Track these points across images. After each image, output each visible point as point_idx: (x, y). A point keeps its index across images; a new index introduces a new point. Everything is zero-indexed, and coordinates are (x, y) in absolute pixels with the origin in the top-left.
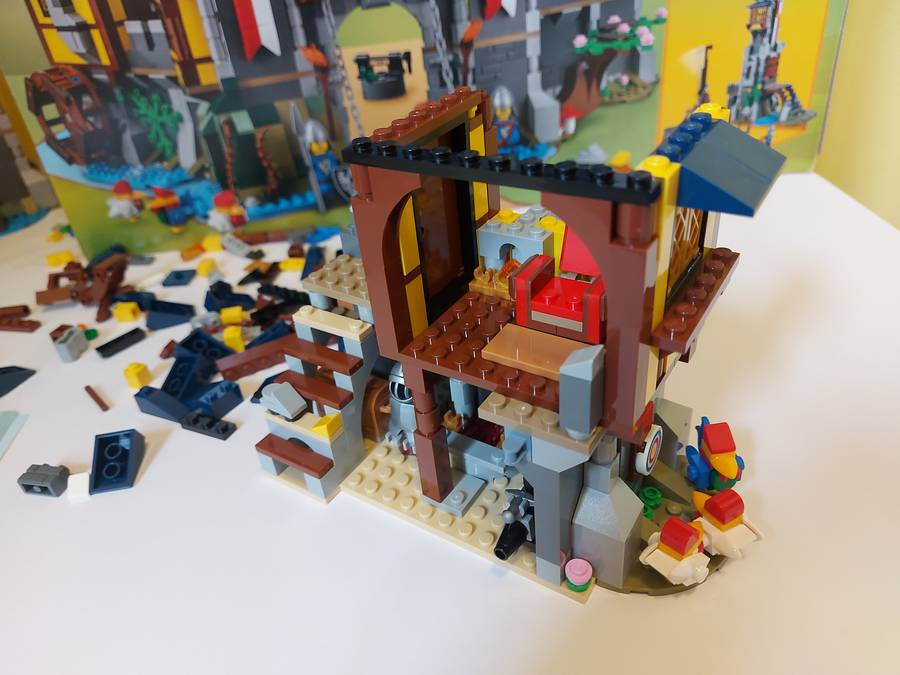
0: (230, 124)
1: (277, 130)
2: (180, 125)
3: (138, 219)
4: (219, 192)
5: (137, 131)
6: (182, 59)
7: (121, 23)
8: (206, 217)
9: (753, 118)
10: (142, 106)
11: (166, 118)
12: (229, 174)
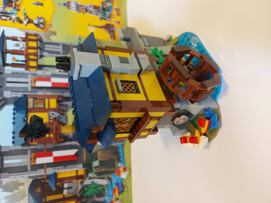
0: (96, 167)
1: (99, 154)
2: (95, 183)
3: (121, 200)
4: (116, 174)
5: (95, 196)
6: (76, 179)
7: (64, 196)
8: (123, 179)
9: (109, 13)
10: (88, 193)
11: (92, 187)
12: (111, 170)
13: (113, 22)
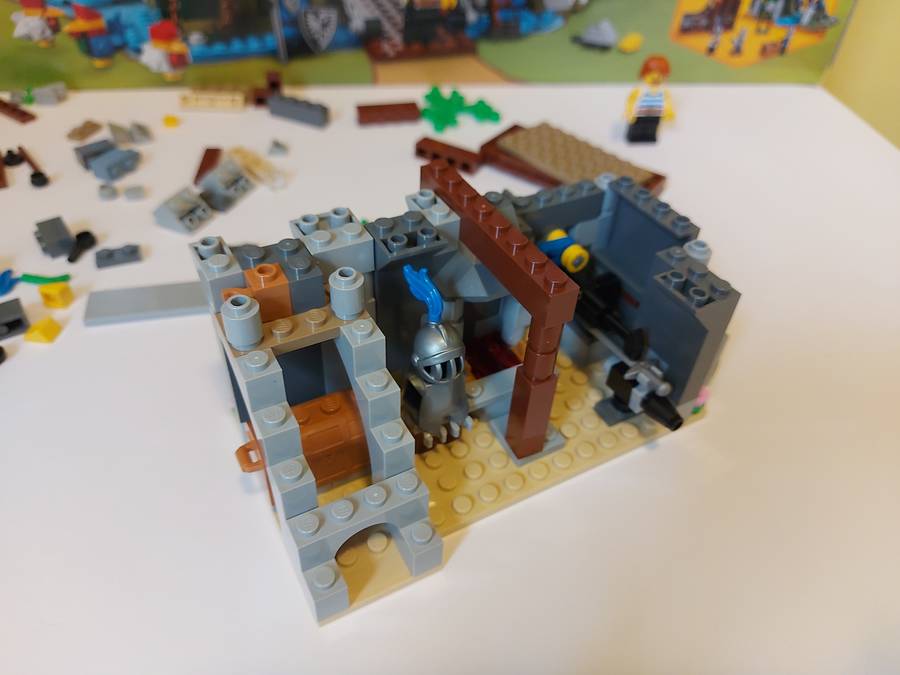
3: (52, 44)
4: (157, 22)
8: (138, 51)
9: (777, 14)
13: (744, 25)
